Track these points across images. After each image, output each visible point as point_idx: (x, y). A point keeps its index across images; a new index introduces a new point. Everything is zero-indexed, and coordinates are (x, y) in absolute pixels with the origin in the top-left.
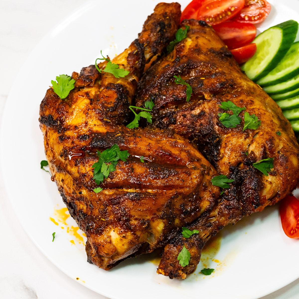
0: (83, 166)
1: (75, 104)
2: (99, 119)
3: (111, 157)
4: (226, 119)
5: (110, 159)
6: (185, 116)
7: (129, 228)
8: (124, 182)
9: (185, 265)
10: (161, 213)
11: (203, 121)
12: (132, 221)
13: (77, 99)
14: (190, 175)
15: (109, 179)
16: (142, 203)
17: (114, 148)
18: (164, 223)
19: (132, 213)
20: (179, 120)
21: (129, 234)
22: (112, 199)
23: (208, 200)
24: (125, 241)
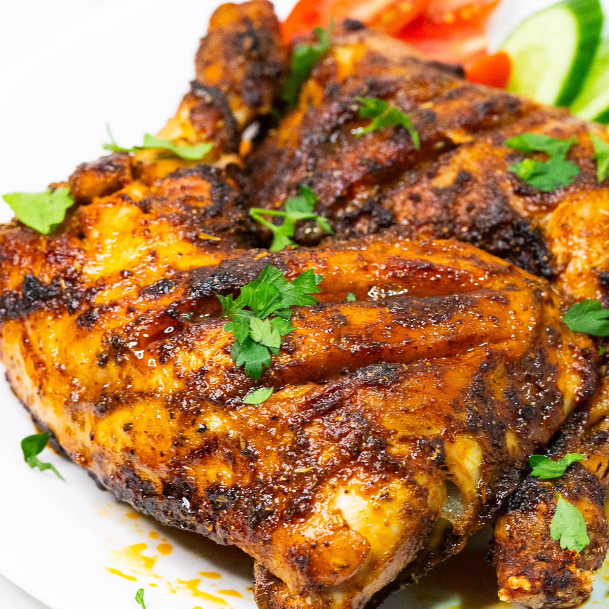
0: (189, 352)
1: (99, 225)
2: (185, 239)
3: (268, 302)
4: (538, 170)
5: (266, 309)
6: (416, 199)
7: (392, 468)
8: (330, 355)
9: (581, 545)
10: (465, 417)
11: (473, 196)
12: (392, 446)
13: (98, 214)
14: (507, 303)
15: (285, 356)
16: (409, 390)
17: (268, 278)
18: (481, 443)
19: (388, 422)
20: (404, 214)
21: (396, 485)
22: (314, 401)
23: (574, 370)
24: (391, 510)
